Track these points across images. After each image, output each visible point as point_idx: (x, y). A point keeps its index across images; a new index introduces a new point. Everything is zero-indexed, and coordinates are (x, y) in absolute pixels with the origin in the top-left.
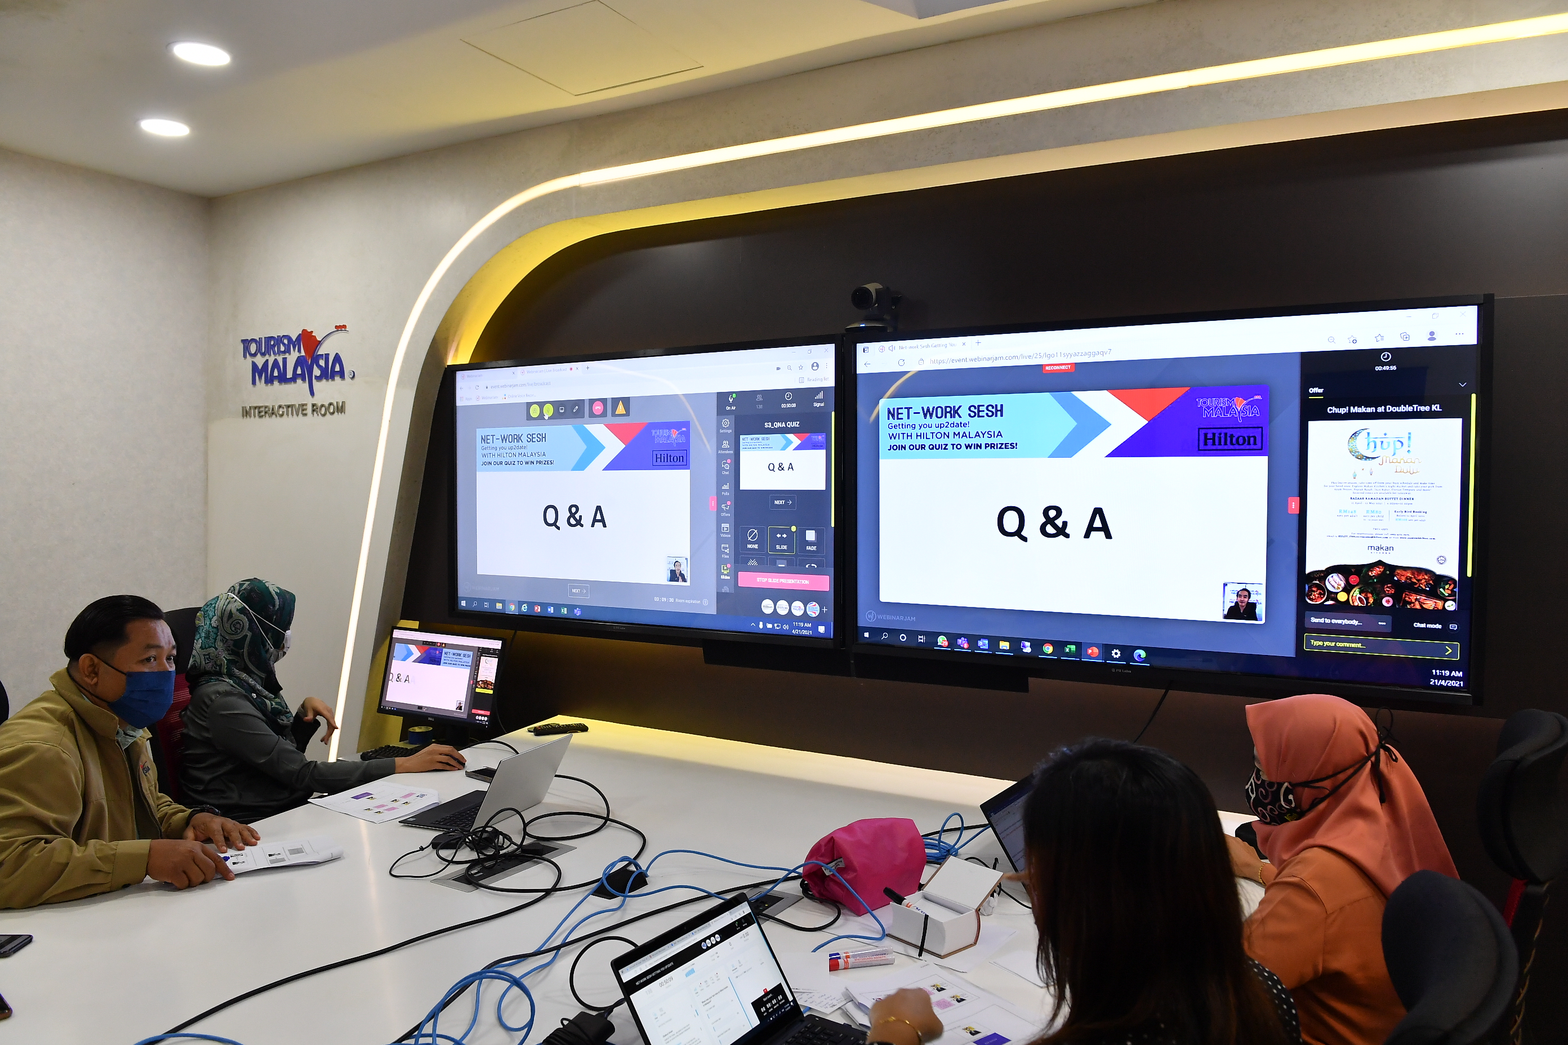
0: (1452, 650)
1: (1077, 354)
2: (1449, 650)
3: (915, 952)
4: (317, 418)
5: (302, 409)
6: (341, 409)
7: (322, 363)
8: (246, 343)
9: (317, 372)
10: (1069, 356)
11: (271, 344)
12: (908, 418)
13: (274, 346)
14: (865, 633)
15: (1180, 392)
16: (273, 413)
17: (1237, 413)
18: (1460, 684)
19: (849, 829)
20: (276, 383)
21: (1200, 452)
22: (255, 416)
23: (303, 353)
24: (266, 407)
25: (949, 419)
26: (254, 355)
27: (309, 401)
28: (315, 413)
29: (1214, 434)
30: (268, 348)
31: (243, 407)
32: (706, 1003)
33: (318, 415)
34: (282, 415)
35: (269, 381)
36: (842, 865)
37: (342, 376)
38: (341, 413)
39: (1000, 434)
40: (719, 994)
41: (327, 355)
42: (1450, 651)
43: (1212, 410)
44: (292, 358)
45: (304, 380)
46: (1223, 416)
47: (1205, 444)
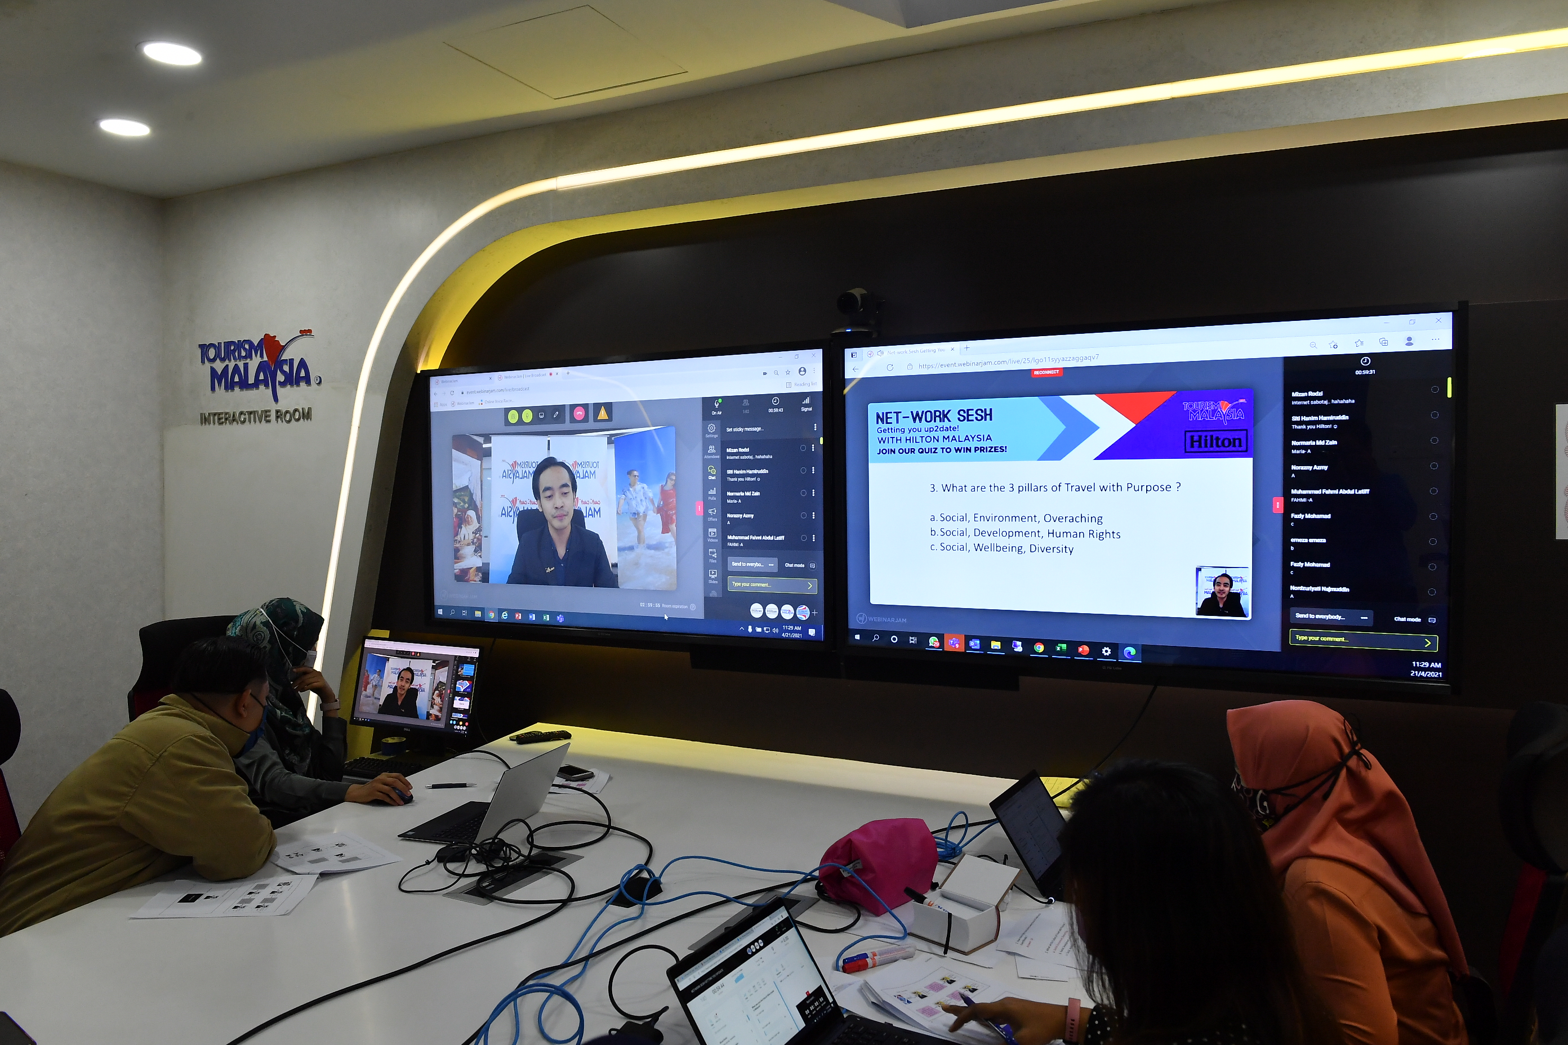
0: (1431, 643)
1: (1065, 359)
2: (1428, 643)
3: (940, 951)
4: (282, 425)
5: (264, 416)
6: (307, 415)
7: (286, 368)
8: (204, 348)
9: (280, 377)
10: (1058, 361)
11: (231, 349)
12: (897, 422)
13: (234, 351)
14: (856, 636)
15: (1168, 395)
16: (234, 420)
17: (1222, 416)
18: (1439, 675)
19: (864, 830)
20: (237, 389)
21: (1187, 454)
22: (214, 424)
23: (265, 358)
24: (226, 414)
25: (938, 423)
26: (213, 360)
27: (273, 407)
28: (279, 419)
29: (1200, 437)
30: (228, 352)
31: (201, 414)
32: (755, 1008)
33: (282, 421)
34: (243, 422)
35: (230, 386)
36: (859, 866)
37: (308, 382)
38: (307, 419)
39: (989, 438)
40: (766, 999)
41: (292, 361)
42: (1430, 643)
43: (1198, 413)
44: (254, 363)
45: (267, 386)
46: (1209, 419)
47: (1192, 446)
